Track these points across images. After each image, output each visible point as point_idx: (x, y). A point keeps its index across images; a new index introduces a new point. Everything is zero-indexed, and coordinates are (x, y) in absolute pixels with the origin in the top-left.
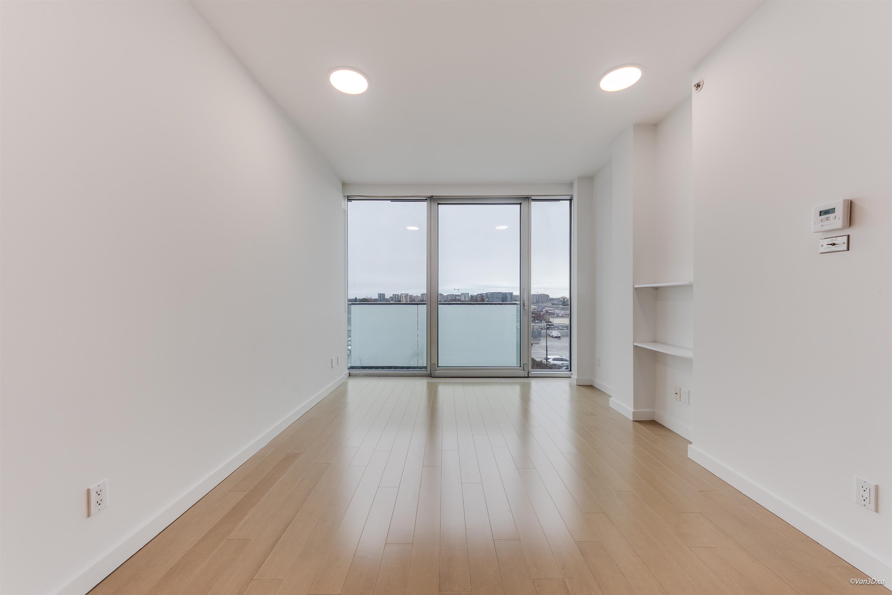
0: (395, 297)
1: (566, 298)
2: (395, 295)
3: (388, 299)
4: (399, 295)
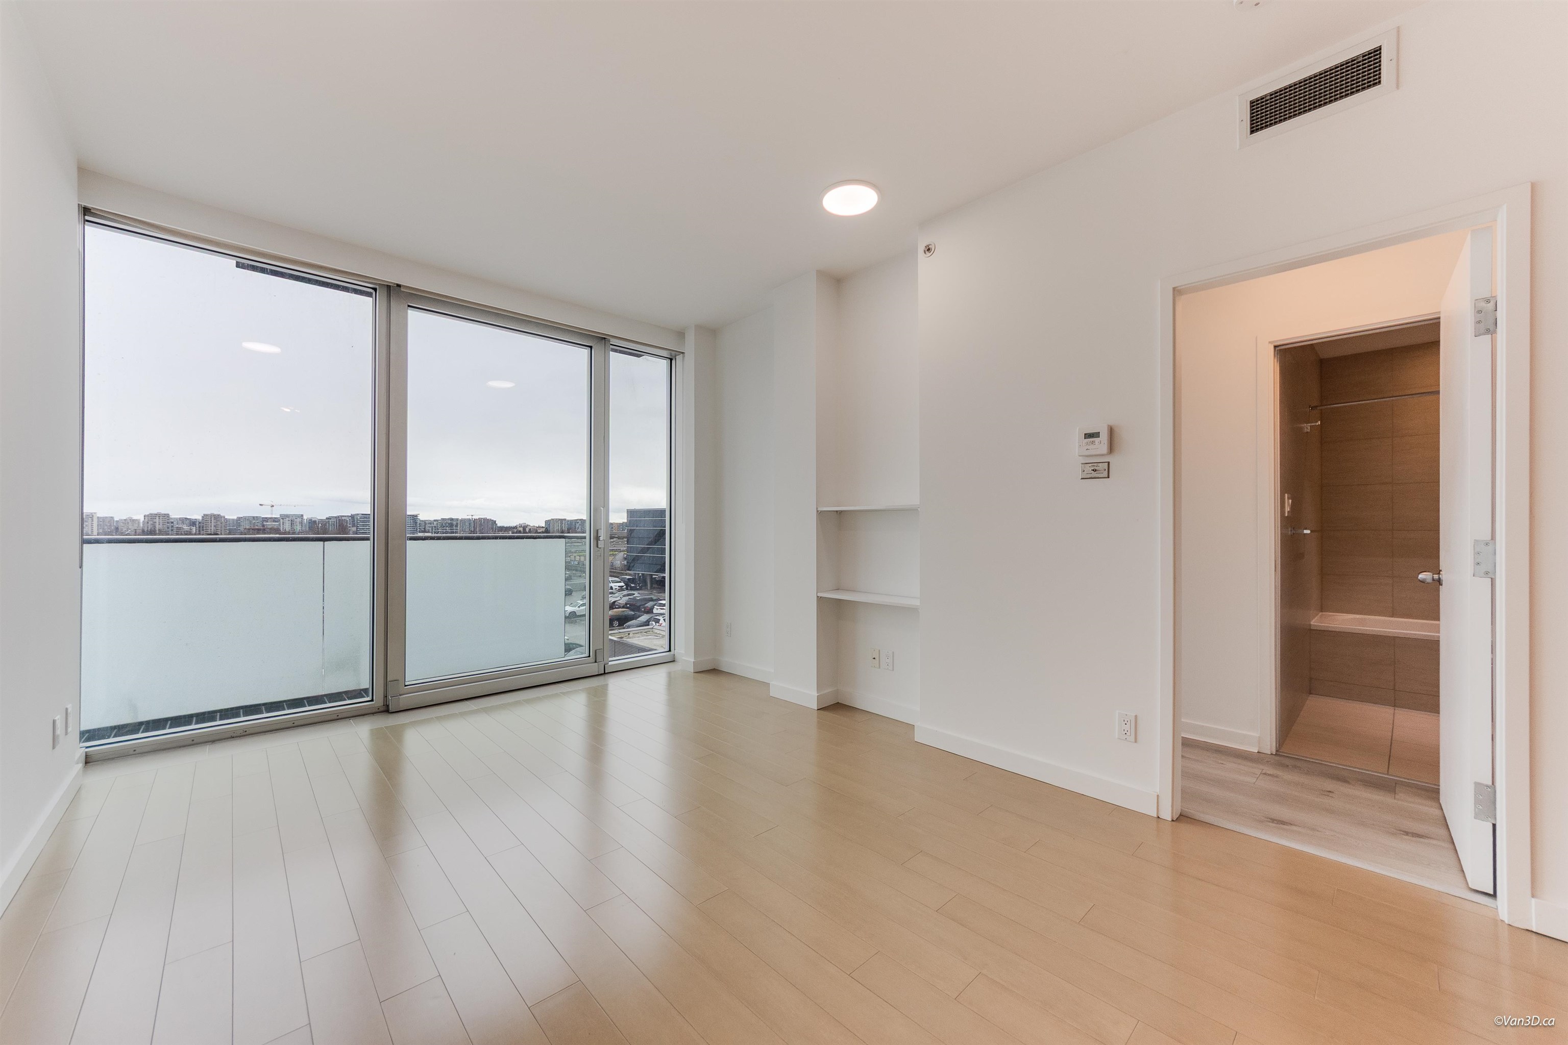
1: (528, 525)
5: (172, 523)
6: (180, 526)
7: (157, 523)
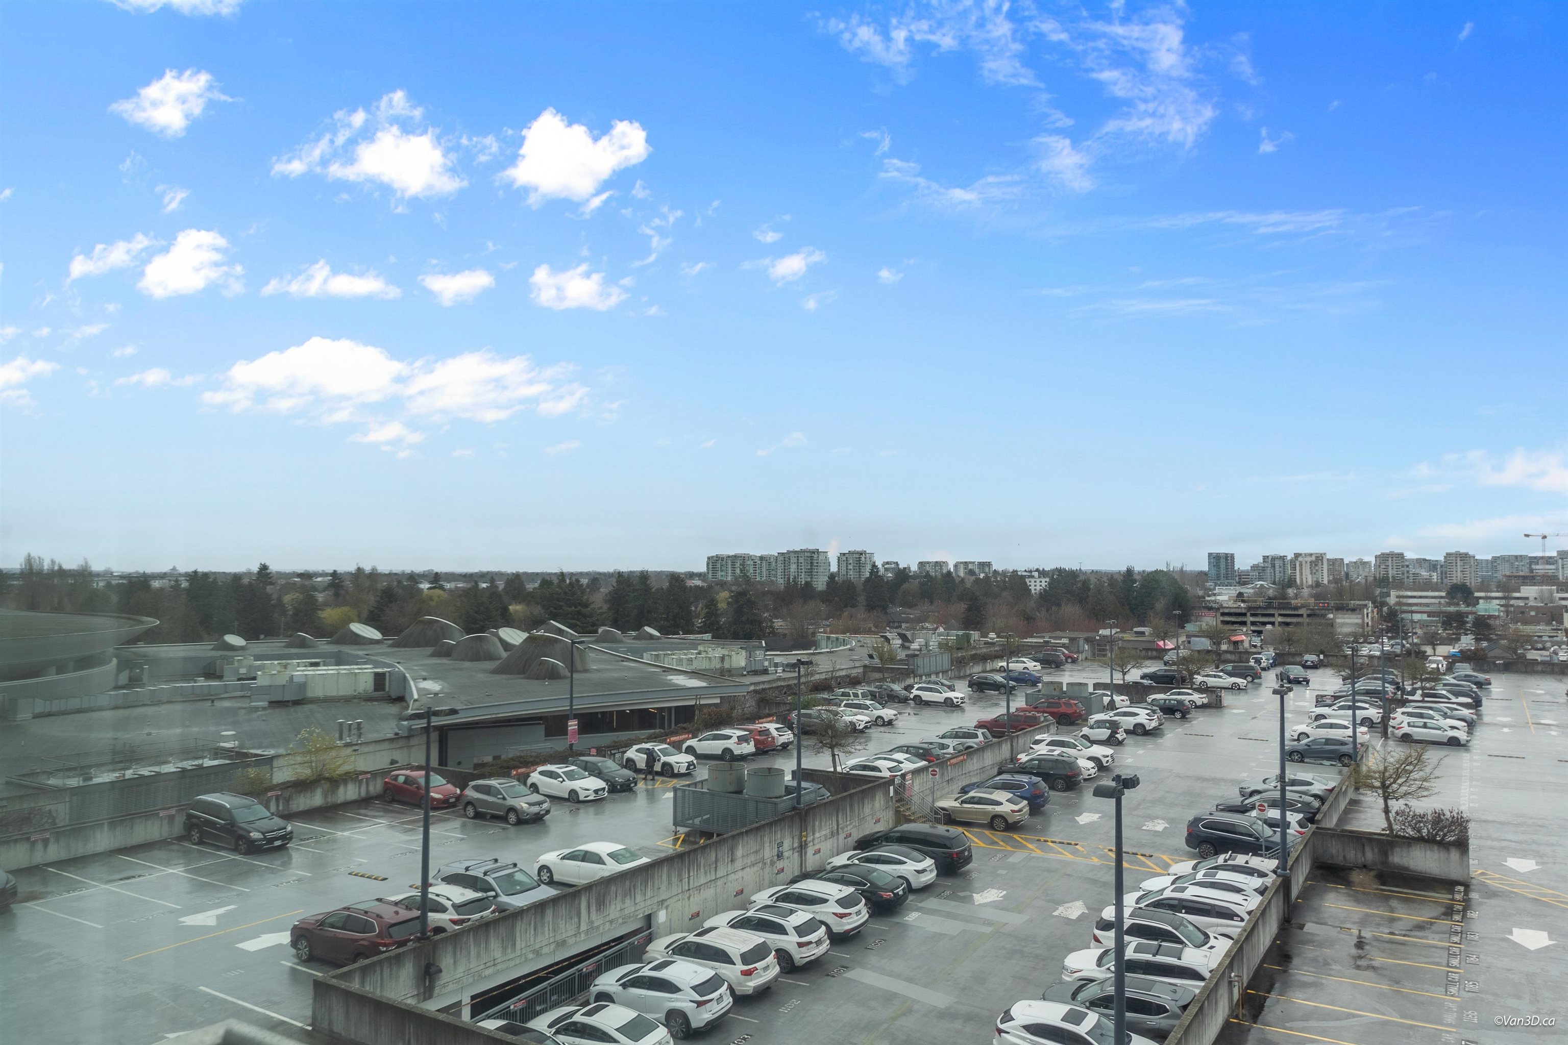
0: (1273, 566)
2: (1274, 559)
3: (1248, 571)
4: (1289, 558)
5: (1408, 566)
6: (1417, 571)
7: (1390, 567)
